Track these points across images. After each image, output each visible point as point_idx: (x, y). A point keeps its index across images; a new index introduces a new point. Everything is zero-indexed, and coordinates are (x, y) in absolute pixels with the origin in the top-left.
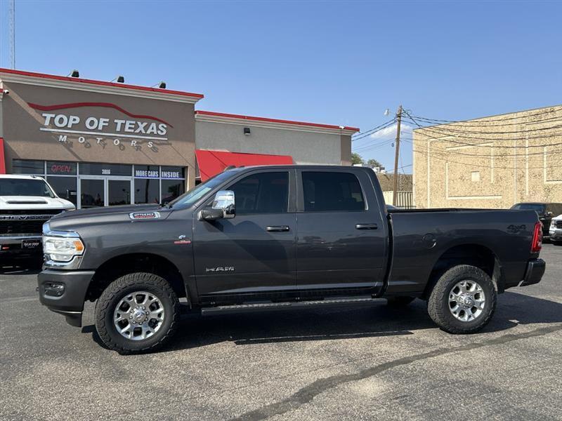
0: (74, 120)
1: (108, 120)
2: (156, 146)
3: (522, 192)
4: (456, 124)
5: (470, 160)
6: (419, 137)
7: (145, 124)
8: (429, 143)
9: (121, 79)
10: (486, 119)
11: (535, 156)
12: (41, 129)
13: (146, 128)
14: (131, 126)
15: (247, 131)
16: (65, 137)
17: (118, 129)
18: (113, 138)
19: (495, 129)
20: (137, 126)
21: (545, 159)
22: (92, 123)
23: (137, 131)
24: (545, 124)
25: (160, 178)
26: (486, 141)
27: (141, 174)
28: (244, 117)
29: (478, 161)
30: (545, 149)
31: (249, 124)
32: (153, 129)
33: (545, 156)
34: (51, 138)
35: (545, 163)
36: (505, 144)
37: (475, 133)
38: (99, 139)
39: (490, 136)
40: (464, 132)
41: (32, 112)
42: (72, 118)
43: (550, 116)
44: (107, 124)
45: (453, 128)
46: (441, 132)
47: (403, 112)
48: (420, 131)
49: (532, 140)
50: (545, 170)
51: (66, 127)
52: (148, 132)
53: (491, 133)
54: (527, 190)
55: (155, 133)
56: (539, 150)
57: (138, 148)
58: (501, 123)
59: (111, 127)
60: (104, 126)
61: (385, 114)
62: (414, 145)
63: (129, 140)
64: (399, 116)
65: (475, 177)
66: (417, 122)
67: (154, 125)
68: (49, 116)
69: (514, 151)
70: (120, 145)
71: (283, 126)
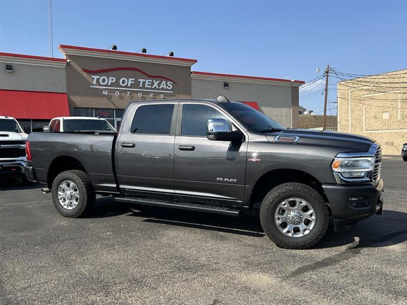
0: (112, 80)
1: (134, 79)
2: (165, 97)
4: (371, 77)
5: (381, 104)
6: (342, 87)
7: (158, 82)
8: (350, 91)
9: (144, 51)
10: (395, 73)
12: (91, 86)
13: (159, 85)
14: (149, 83)
15: (226, 85)
16: (107, 92)
17: (141, 86)
18: (138, 92)
19: (401, 80)
20: (153, 84)
22: (124, 82)
23: (153, 87)
26: (394, 89)
28: (224, 75)
29: (388, 104)
31: (228, 80)
32: (163, 85)
34: (97, 93)
37: (386, 83)
38: (128, 93)
39: (398, 85)
40: (377, 83)
41: (85, 75)
42: (111, 78)
44: (133, 82)
45: (368, 80)
46: (359, 83)
47: (329, 69)
48: (343, 83)
51: (107, 85)
52: (160, 88)
53: (398, 83)
55: (165, 88)
57: (154, 99)
59: (136, 84)
60: (131, 84)
61: (317, 70)
62: (338, 93)
63: (148, 93)
64: (327, 72)
65: (386, 116)
66: (340, 76)
67: (164, 82)
68: (96, 77)
70: (142, 97)
71: (251, 81)
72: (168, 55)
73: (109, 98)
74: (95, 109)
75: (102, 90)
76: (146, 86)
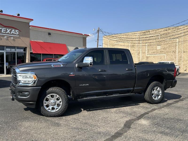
2: (14, 39)
3: (139, 58)
4: (118, 35)
6: (105, 39)
7: (10, 30)
8: (108, 41)
9: (2, 11)
10: (128, 34)
11: (143, 46)
13: (10, 31)
14: (4, 30)
15: (49, 34)
19: (131, 37)
20: (7, 31)
21: (146, 47)
23: (7, 32)
24: (147, 36)
25: (16, 52)
26: (128, 41)
27: (8, 50)
28: (49, 29)
29: (125, 48)
30: (147, 44)
31: (50, 31)
32: (13, 32)
33: (147, 46)
35: (146, 49)
36: (134, 42)
37: (124, 38)
39: (129, 39)
40: (120, 38)
43: (148, 33)
45: (116, 36)
46: (113, 37)
47: (99, 30)
48: (105, 37)
49: (143, 41)
50: (146, 51)
52: (11, 33)
53: (129, 38)
54: (141, 58)
55: (14, 34)
56: (144, 44)
57: (7, 39)
58: (133, 35)
61: (94, 30)
62: (103, 42)
63: (4, 36)
64: (98, 31)
66: (104, 33)
67: (13, 30)
69: (137, 45)
70: (0, 38)
71: (63, 33)
72: (16, 15)
76: (2, 32)
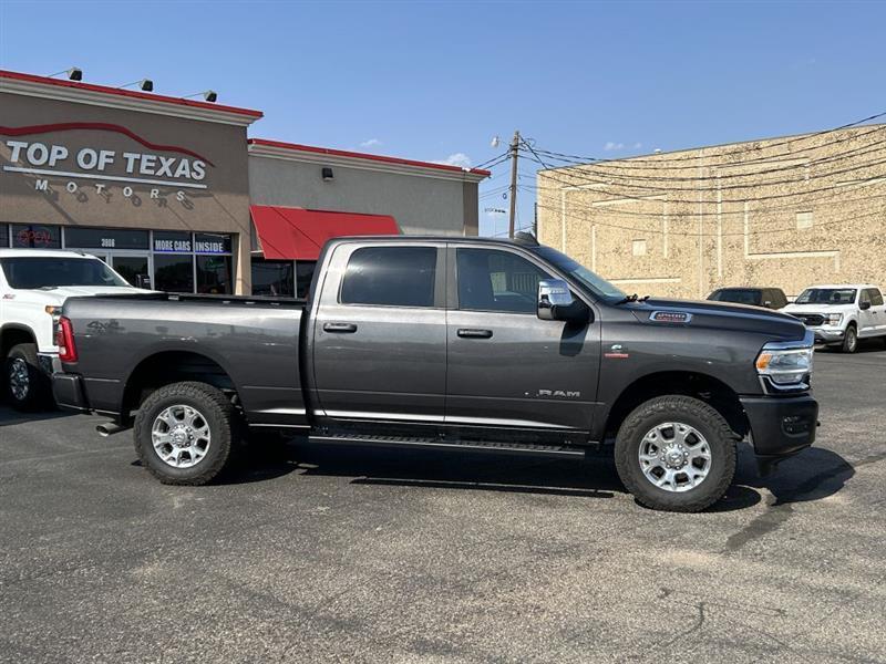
0: (60, 152)
1: (112, 154)
3: (711, 271)
4: (609, 164)
5: (630, 222)
6: (546, 184)
7: (172, 160)
8: (563, 194)
9: (148, 86)
10: (656, 158)
11: (732, 215)
12: (6, 168)
13: (173, 168)
14: (150, 164)
15: (327, 173)
16: (46, 182)
17: (130, 169)
18: (123, 184)
19: (670, 175)
20: (159, 165)
21: (746, 221)
22: (88, 158)
23: (160, 173)
24: (746, 168)
25: (194, 254)
26: (656, 192)
27: (164, 246)
28: (324, 151)
29: (644, 223)
30: (747, 206)
31: (331, 162)
32: (184, 169)
33: (746, 216)
34: (22, 185)
35: (746, 228)
36: (686, 197)
37: (639, 178)
38: (100, 186)
39: (663, 185)
40: (621, 177)
42: (55, 149)
43: (754, 155)
44: (111, 161)
45: (602, 170)
46: (583, 176)
47: (520, 141)
48: (548, 173)
49: (727, 192)
50: (746, 238)
51: (46, 166)
54: (720, 270)
55: (188, 176)
56: (736, 207)
57: (162, 203)
58: (680, 164)
59: (117, 166)
60: (106, 164)
61: (494, 143)
62: (539, 197)
64: (515, 148)
65: (639, 249)
66: (544, 160)
67: (185, 162)
68: (18, 145)
69: (700, 209)
70: (134, 197)
71: (380, 167)
72: (204, 100)
73: (51, 197)
74: (14, 224)
75: (34, 178)
76: (143, 170)
